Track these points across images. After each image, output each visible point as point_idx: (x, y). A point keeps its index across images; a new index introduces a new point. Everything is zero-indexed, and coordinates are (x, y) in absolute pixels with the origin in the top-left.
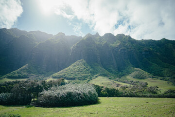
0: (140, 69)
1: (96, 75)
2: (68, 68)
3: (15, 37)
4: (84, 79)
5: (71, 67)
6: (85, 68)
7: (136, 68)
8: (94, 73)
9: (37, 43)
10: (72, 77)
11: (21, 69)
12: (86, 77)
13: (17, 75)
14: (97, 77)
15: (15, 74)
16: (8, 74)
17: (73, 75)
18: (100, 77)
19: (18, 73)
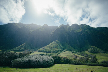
0: (94, 47)
1: (65, 50)
2: (48, 45)
3: (20, 27)
4: (57, 53)
5: (50, 45)
6: (58, 46)
7: (92, 46)
8: (63, 49)
9: (31, 31)
10: (49, 51)
11: (21, 46)
12: (58, 51)
13: (18, 49)
14: (65, 51)
15: (17, 48)
16: (14, 49)
17: (50, 50)
18: (67, 52)
19: (19, 48)
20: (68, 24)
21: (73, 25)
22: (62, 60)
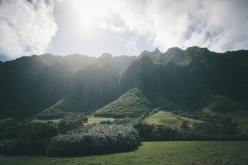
0: (223, 97)
1: (156, 110)
2: (116, 101)
3: (48, 64)
4: (138, 116)
5: (120, 100)
6: (139, 100)
7: (217, 96)
8: (152, 107)
9: (75, 71)
10: (120, 113)
11: (54, 106)
12: (141, 112)
13: (49, 114)
14: (156, 112)
15: (47, 112)
16: (39, 114)
17: (122, 111)
18: (161, 113)
19: (51, 112)
20: (157, 50)
21: (171, 50)
22: (156, 132)
